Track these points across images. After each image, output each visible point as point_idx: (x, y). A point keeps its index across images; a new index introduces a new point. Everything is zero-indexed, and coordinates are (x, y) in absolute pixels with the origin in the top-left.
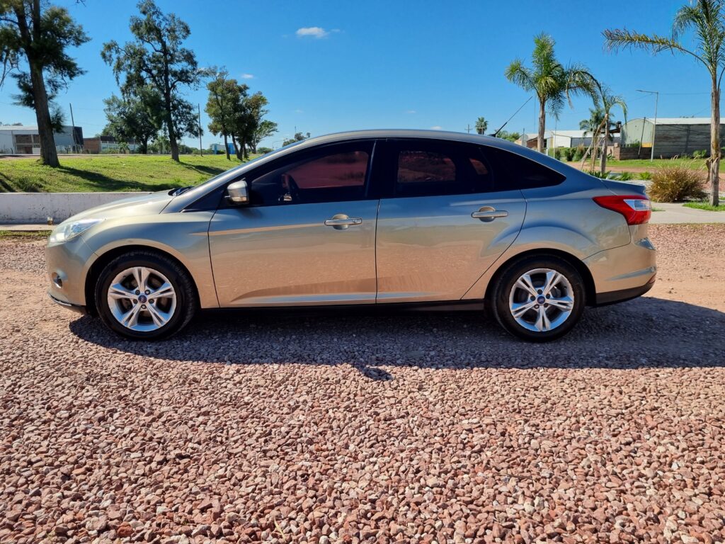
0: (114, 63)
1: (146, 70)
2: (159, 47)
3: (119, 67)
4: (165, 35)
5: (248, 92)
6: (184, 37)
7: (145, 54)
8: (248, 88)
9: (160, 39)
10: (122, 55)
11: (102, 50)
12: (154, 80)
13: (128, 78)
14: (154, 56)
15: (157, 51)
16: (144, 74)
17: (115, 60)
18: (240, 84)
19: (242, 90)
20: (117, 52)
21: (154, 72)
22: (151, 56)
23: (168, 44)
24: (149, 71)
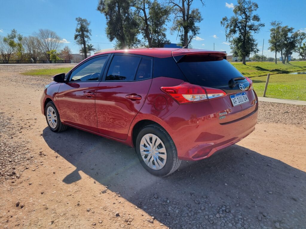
0: (225, 26)
1: (237, 27)
2: (244, 17)
3: (227, 27)
4: (247, 11)
5: (293, 31)
6: (256, 10)
7: (238, 20)
8: (293, 29)
9: (245, 13)
10: (229, 22)
11: (222, 21)
12: (240, 31)
13: (230, 31)
14: (241, 21)
15: (243, 18)
16: (237, 29)
17: (227, 24)
18: (289, 28)
19: (290, 30)
20: (227, 21)
21: (240, 27)
22: (240, 21)
23: (248, 14)
24: (239, 27)
